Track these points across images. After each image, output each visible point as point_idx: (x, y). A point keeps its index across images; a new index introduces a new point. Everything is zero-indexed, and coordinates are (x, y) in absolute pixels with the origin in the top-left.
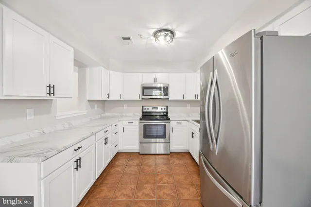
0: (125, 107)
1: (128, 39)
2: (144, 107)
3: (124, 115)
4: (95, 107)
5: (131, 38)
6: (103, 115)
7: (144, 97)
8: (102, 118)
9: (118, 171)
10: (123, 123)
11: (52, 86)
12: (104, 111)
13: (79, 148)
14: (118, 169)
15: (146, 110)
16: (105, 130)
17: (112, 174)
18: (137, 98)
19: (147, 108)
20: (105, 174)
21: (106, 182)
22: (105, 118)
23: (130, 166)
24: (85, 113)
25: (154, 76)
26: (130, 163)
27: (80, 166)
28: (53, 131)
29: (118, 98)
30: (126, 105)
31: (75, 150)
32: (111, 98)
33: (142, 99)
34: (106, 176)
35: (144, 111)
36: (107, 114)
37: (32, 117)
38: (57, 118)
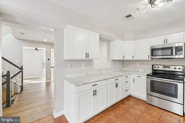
0: (138, 65)
1: (130, 16)
2: (154, 66)
3: (137, 70)
4: (116, 64)
5: (131, 14)
6: (122, 69)
7: (153, 57)
8: (121, 71)
9: (125, 108)
10: (134, 76)
11: (87, 53)
12: (124, 66)
13: (96, 85)
14: (125, 106)
15: (157, 69)
16: (116, 78)
17: (120, 108)
18: (147, 58)
19: (157, 66)
20: (116, 106)
21: (115, 110)
22: (124, 71)
23: (135, 108)
24: (109, 67)
25: (164, 37)
26: (136, 106)
27: (96, 94)
28: (92, 74)
29: (131, 59)
30: (139, 63)
31: (93, 85)
32: (125, 59)
33: (151, 59)
34: (117, 107)
35: (154, 69)
36: (125, 69)
37: (84, 67)
38: (95, 68)
